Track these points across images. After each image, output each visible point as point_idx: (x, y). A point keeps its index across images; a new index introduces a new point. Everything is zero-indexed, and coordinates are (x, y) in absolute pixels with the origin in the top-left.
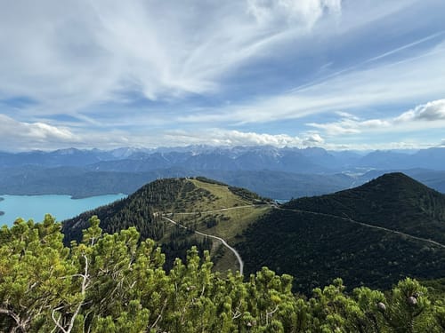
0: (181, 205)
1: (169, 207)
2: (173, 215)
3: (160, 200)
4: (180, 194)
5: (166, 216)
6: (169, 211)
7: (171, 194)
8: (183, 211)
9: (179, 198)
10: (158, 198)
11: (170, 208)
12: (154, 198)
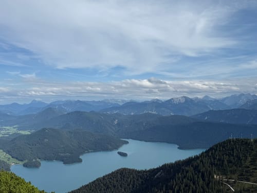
0: (247, 172)
1: (233, 172)
2: (235, 182)
3: (226, 162)
4: (249, 159)
5: (228, 182)
6: (233, 176)
7: (239, 158)
8: (248, 180)
9: (248, 163)
10: (223, 161)
11: (234, 174)
12: (219, 160)
